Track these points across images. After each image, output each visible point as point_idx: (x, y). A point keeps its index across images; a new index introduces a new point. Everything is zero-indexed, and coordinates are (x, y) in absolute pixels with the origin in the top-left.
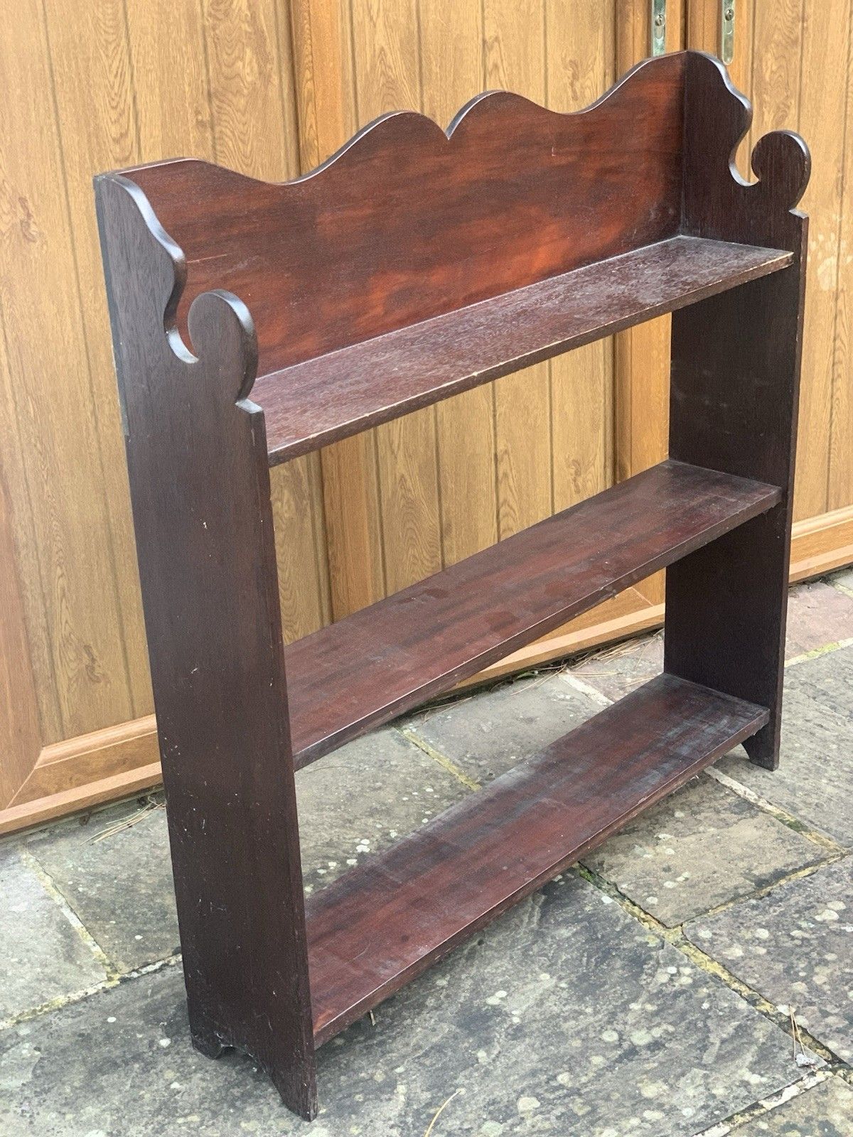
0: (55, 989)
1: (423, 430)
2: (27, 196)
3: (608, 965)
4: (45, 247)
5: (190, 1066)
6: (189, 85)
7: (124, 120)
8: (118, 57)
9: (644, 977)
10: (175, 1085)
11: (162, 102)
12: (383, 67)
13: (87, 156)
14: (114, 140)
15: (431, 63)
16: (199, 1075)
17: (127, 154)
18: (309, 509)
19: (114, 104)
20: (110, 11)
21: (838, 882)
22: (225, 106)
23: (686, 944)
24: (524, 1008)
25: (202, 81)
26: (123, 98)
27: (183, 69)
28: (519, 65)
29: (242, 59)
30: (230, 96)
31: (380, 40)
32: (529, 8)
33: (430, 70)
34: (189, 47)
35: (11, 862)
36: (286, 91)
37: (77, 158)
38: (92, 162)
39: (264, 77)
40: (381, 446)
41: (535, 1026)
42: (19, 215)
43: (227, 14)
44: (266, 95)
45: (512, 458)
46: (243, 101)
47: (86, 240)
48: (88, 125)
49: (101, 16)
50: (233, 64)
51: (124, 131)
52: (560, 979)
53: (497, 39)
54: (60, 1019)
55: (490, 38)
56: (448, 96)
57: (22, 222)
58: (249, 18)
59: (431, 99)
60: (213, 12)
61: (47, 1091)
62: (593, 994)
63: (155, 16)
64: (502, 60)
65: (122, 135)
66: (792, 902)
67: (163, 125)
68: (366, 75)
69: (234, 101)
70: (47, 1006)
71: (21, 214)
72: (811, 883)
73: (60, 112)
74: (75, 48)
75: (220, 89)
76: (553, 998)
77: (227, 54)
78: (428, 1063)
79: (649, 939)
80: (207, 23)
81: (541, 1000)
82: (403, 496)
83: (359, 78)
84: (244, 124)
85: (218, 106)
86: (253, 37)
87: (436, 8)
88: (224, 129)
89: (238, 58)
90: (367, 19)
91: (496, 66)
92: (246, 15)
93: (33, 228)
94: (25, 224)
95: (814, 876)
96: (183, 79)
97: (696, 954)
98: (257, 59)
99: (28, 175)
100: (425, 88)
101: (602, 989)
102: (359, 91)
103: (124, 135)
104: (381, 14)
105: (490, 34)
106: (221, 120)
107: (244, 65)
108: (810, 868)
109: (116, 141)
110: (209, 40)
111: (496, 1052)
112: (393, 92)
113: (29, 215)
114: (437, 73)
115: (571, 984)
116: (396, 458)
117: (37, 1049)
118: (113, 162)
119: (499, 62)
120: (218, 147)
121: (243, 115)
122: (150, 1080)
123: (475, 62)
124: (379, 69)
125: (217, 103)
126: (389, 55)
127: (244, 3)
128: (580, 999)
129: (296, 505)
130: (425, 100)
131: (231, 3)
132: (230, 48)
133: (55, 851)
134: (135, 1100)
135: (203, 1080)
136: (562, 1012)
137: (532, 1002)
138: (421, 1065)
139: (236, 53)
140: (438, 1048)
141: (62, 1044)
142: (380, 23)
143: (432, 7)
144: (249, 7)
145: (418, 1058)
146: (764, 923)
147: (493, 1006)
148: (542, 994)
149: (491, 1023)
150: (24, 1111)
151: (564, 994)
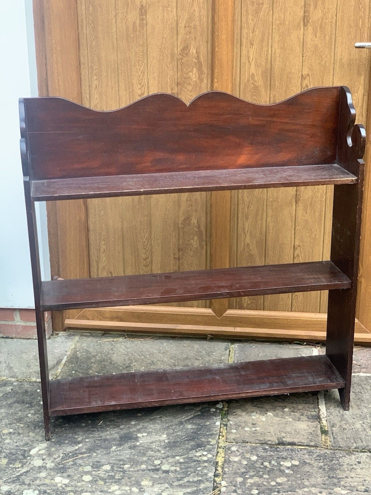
0: (36, 376)
3: (188, 442)
6: (170, 79)
7: (143, 89)
8: (143, 66)
9: (194, 451)
10: (30, 415)
11: (158, 84)
12: (253, 81)
13: (128, 100)
14: (139, 95)
15: (276, 81)
16: (38, 415)
18: (205, 247)
19: (140, 82)
20: (141, 49)
21: (308, 456)
22: (183, 88)
23: (223, 449)
24: (145, 441)
25: (175, 78)
26: (143, 80)
27: (168, 73)
29: (192, 72)
30: (186, 85)
31: (253, 70)
32: (325, 63)
33: (275, 85)
34: (171, 65)
35: (71, 338)
36: (209, 85)
37: (124, 100)
39: (201, 80)
40: (240, 230)
41: (141, 448)
43: (187, 55)
44: (201, 86)
45: (301, 249)
46: (191, 88)
48: (129, 89)
49: (137, 51)
50: (188, 73)
52: (168, 439)
53: (308, 75)
54: (27, 384)
55: (305, 74)
56: (283, 95)
58: (196, 57)
59: (274, 96)
60: (181, 53)
62: (171, 448)
63: (159, 53)
64: (310, 84)
65: (142, 94)
66: (281, 454)
68: (245, 83)
69: (188, 87)
70: (28, 380)
72: (298, 451)
73: (120, 83)
74: (127, 61)
75: (182, 82)
76: (158, 443)
78: (97, 442)
79: (213, 441)
80: (179, 57)
81: (154, 442)
82: (248, 252)
83: (241, 84)
84: (191, 96)
86: (197, 64)
87: (279, 60)
88: (182, 97)
89: (190, 71)
90: (247, 62)
91: (307, 86)
92: (195, 56)
95: (303, 450)
96: (167, 76)
97: (222, 453)
98: (198, 72)
99: (106, 103)
100: (271, 91)
101: (176, 448)
102: (241, 89)
104: (254, 60)
105: (305, 72)
106: (181, 93)
107: (192, 74)
108: (306, 447)
110: (179, 63)
111: (119, 449)
112: (257, 92)
114: (278, 86)
115: (169, 442)
116: (246, 235)
117: (12, 389)
121: (191, 92)
122: (26, 410)
123: (296, 83)
124: (251, 81)
125: (180, 87)
126: (256, 76)
127: (195, 51)
128: (165, 448)
129: (200, 243)
130: (271, 96)
131: (189, 51)
132: (187, 67)
133: (85, 340)
134: (15, 414)
135: (38, 417)
136: (155, 448)
137: (150, 441)
138: (95, 442)
139: (190, 69)
140: (105, 440)
141: (19, 391)
142: (253, 64)
143: (278, 59)
144: (197, 53)
145: (97, 440)
146: (260, 455)
147: (138, 436)
148: (156, 440)
149: (129, 441)
151: (163, 444)
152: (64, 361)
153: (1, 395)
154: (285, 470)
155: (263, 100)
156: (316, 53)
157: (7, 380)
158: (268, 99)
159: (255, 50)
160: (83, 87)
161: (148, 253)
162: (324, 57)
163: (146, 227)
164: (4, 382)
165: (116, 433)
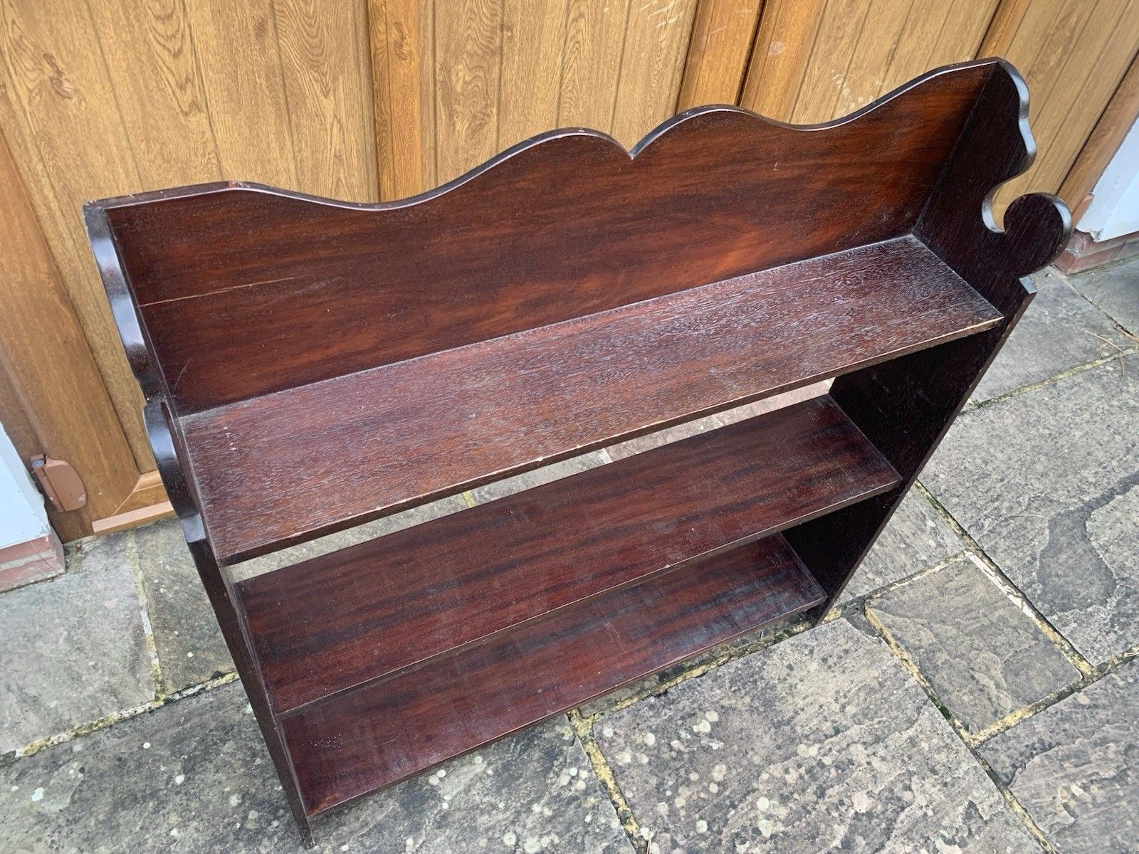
0: (113, 703)
2: (54, 52)
3: (528, 756)
4: (83, 103)
5: (191, 812)
9: (551, 775)
10: (174, 832)
16: (195, 824)
17: (170, 11)
21: (719, 689)
23: (592, 741)
24: (454, 793)
35: (118, 549)
38: (128, 19)
41: (458, 815)
42: (46, 71)
47: (131, 97)
52: (489, 764)
54: (108, 738)
57: (51, 79)
61: (76, 821)
62: (509, 787)
66: (680, 706)
70: (102, 721)
71: (49, 71)
72: (699, 685)
76: (479, 785)
78: (367, 843)
79: (566, 730)
81: (470, 785)
93: (66, 85)
94: (57, 81)
95: (704, 678)
97: (596, 754)
101: (517, 782)
108: (703, 667)
111: (421, 842)
113: (59, 73)
115: (496, 771)
117: (82, 770)
118: (153, 20)
120: (277, 7)
122: (157, 822)
128: (499, 791)
133: (154, 543)
134: (139, 844)
135: (197, 830)
136: (482, 803)
137: (462, 787)
138: (362, 844)
140: (380, 828)
141: (103, 767)
145: (362, 836)
146: (654, 727)
147: (432, 786)
148: (471, 780)
149: (426, 806)
150: (53, 841)
151: (488, 783)
152: (148, 631)
153: (68, 801)
154: (710, 744)
157: (49, 743)
164: (48, 753)
165: (390, 796)
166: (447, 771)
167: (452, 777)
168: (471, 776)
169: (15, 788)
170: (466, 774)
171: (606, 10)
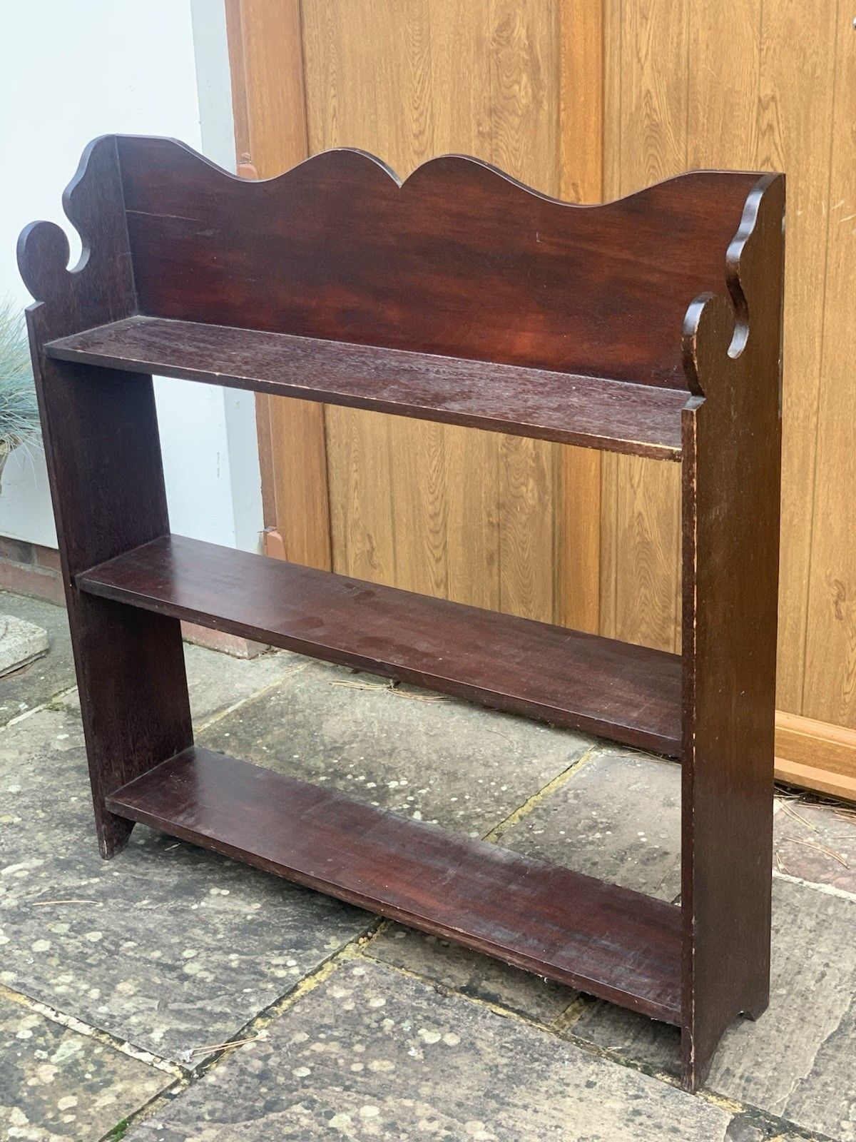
1: (665, 478)
3: (286, 932)
6: (474, 99)
7: (422, 120)
8: (421, 67)
9: (277, 952)
11: (452, 109)
12: (648, 110)
13: (394, 145)
14: (414, 135)
15: (698, 112)
17: (424, 148)
18: (550, 505)
19: (416, 105)
20: (417, 28)
21: (496, 1034)
22: (502, 122)
23: (339, 964)
24: (211, 906)
25: (485, 97)
26: (423, 101)
27: (470, 84)
28: (798, 129)
29: (519, 83)
30: (507, 114)
31: (647, 82)
32: (814, 69)
33: (697, 121)
34: (476, 67)
37: (387, 144)
38: (398, 150)
39: (537, 101)
40: (622, 477)
41: (191, 917)
43: (508, 41)
44: (537, 119)
46: (517, 121)
48: (396, 119)
49: (410, 31)
50: (511, 86)
51: (422, 129)
52: (257, 914)
53: (773, 98)
55: (766, 96)
56: (715, 150)
58: (527, 46)
59: (696, 150)
60: (497, 38)
61: (54, 759)
62: (243, 933)
63: (452, 36)
64: (778, 122)
65: (420, 132)
66: (441, 1011)
67: (452, 130)
68: (631, 114)
69: (510, 119)
72: (484, 1017)
73: (378, 105)
74: (391, 54)
75: (499, 107)
76: (231, 916)
77: (506, 76)
79: (336, 943)
80: (491, 47)
81: (226, 911)
82: (639, 533)
83: (623, 116)
85: (496, 122)
86: (529, 64)
87: (707, 57)
88: (500, 143)
89: (515, 82)
90: (635, 60)
91: (770, 127)
92: (525, 44)
95: (499, 1018)
96: (470, 93)
97: (326, 972)
98: (532, 84)
100: (690, 136)
101: (252, 936)
103: (422, 133)
104: (649, 57)
105: (767, 91)
106: (497, 134)
107: (520, 88)
108: (514, 1014)
109: (416, 136)
110: (492, 62)
111: (150, 907)
112: (657, 136)
114: (703, 124)
115: (253, 920)
116: (635, 493)
119: (775, 124)
121: (517, 133)
123: (746, 119)
124: (645, 110)
125: (496, 118)
126: (655, 98)
127: (523, 32)
128: (233, 930)
129: (539, 495)
130: (689, 149)
131: (513, 32)
132: (509, 71)
134: (54, 790)
136: (213, 925)
137: (220, 908)
138: (125, 881)
139: (514, 77)
140: (147, 882)
142: (647, 66)
143: (703, 57)
144: (528, 37)
145: (133, 877)
146: (395, 1000)
147: (208, 892)
148: (233, 910)
149: (185, 897)
150: (33, 759)
151: (237, 920)
152: (232, 709)
153: (67, 749)
154: (413, 1048)
155: (670, 159)
156: (792, 42)
158: (682, 157)
159: (652, 33)
160: (311, 113)
161: (437, 504)
162: (809, 52)
163: (433, 444)
165: (179, 875)
166: (230, 894)
167: (226, 899)
168: (236, 908)
169: (62, 727)
170: (236, 905)
171: (799, 213)
